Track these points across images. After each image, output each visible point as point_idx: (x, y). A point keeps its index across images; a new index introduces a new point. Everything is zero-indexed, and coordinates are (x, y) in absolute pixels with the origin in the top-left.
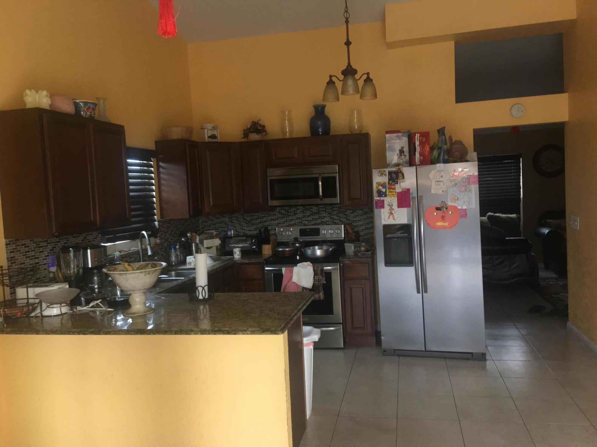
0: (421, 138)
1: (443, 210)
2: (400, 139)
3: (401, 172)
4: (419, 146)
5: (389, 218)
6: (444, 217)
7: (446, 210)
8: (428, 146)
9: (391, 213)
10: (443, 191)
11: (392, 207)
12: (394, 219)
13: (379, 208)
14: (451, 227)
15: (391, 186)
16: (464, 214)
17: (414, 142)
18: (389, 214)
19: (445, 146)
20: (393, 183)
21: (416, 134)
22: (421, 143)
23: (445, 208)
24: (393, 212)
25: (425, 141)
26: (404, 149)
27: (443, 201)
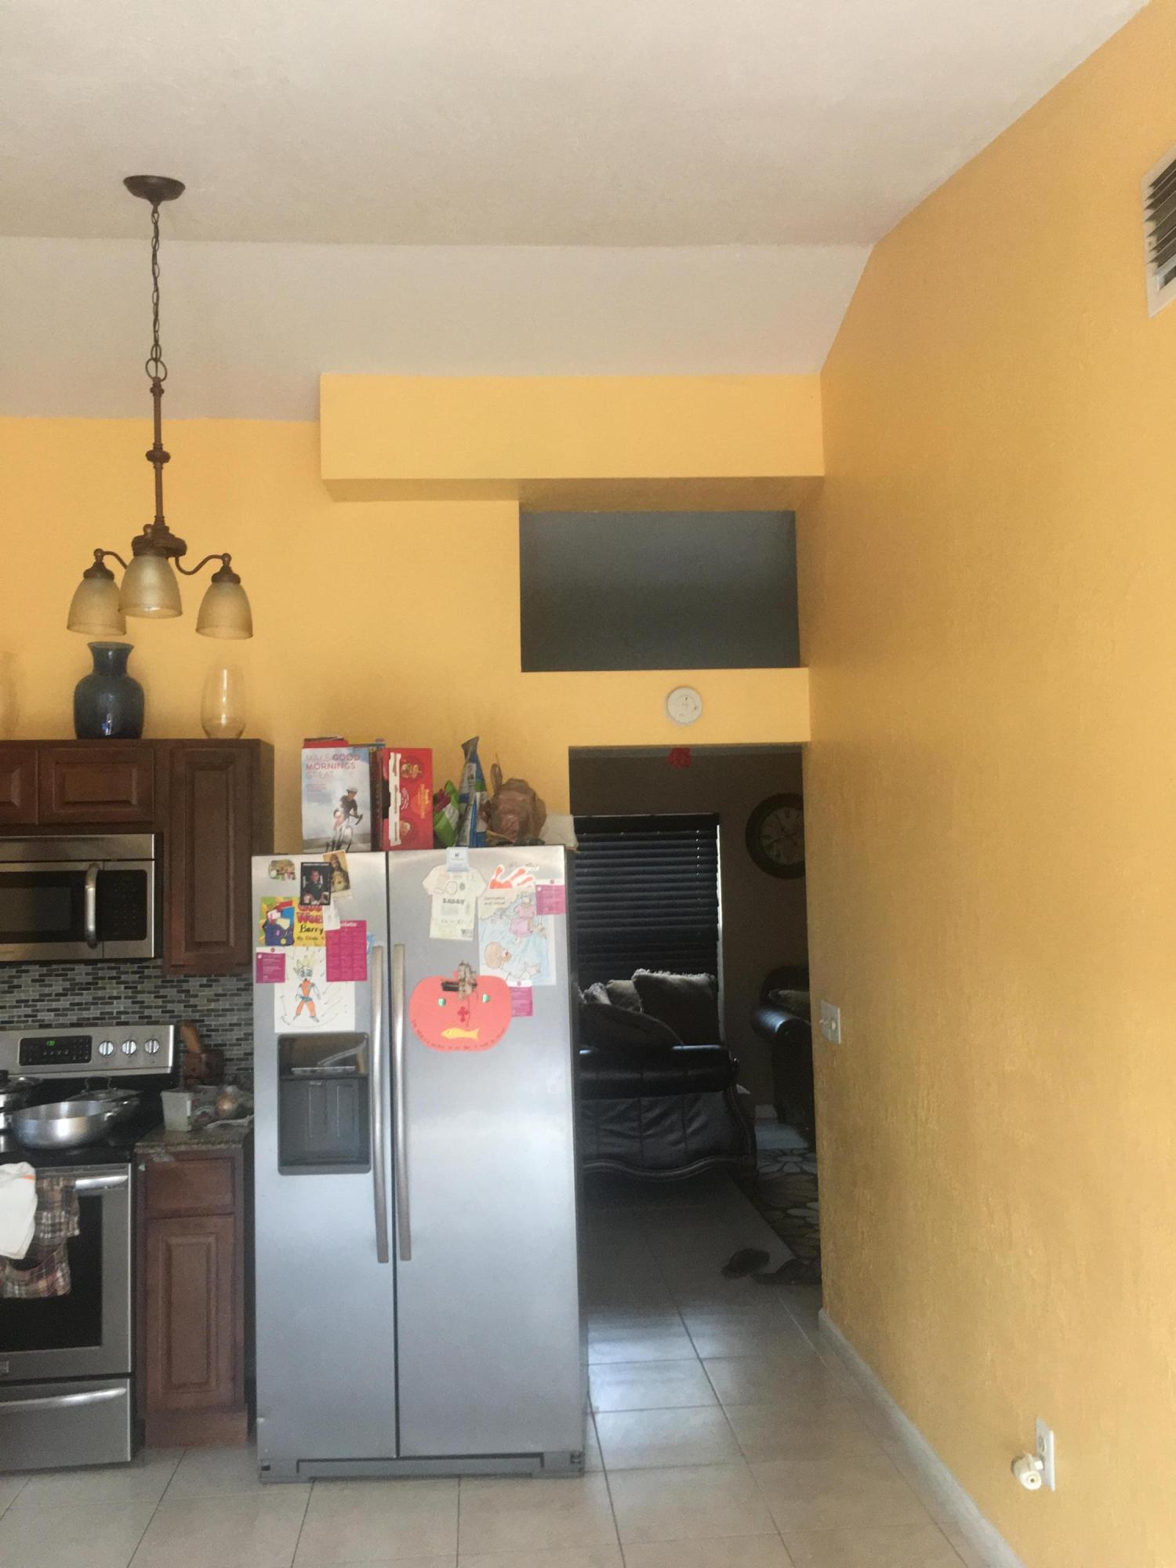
0: (404, 767)
1: (464, 991)
2: (344, 765)
3: (340, 869)
4: (401, 792)
5: (298, 1014)
6: (467, 1013)
7: (473, 991)
8: (427, 791)
9: (306, 999)
10: (464, 932)
11: (308, 978)
12: (313, 1017)
13: (267, 982)
14: (486, 1044)
15: (308, 911)
16: (524, 1002)
17: (385, 775)
18: (300, 1000)
19: (478, 795)
20: (315, 902)
21: (392, 754)
22: (405, 782)
23: (469, 984)
24: (312, 995)
25: (419, 776)
26: (356, 798)
27: (465, 962)
